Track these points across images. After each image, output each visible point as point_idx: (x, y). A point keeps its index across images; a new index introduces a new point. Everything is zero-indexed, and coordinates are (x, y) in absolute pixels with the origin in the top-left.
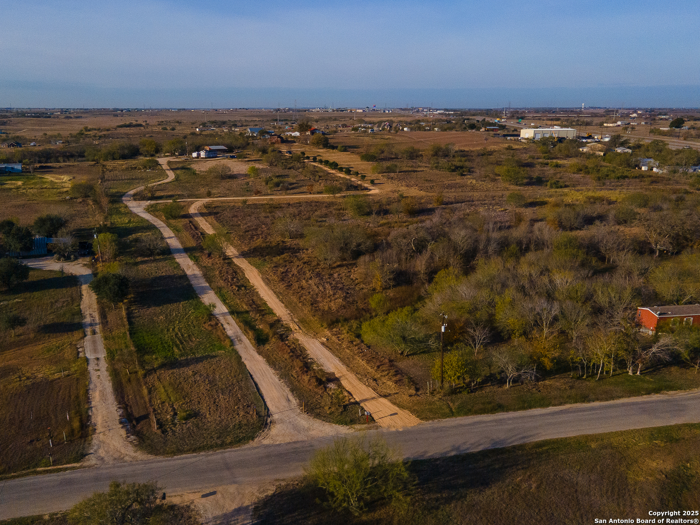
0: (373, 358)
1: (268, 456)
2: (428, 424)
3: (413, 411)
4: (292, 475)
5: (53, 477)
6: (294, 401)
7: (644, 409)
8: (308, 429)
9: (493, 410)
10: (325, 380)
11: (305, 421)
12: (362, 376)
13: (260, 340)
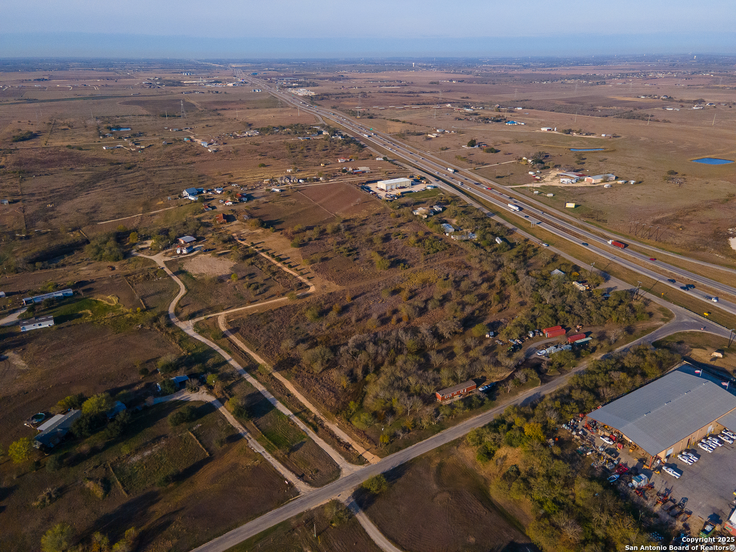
0: (358, 431)
1: (347, 481)
2: (383, 460)
3: (378, 455)
4: (355, 485)
5: (295, 501)
6: (343, 458)
7: (436, 440)
8: (353, 469)
9: (398, 451)
10: (348, 446)
11: (350, 466)
12: (358, 442)
13: (316, 430)
